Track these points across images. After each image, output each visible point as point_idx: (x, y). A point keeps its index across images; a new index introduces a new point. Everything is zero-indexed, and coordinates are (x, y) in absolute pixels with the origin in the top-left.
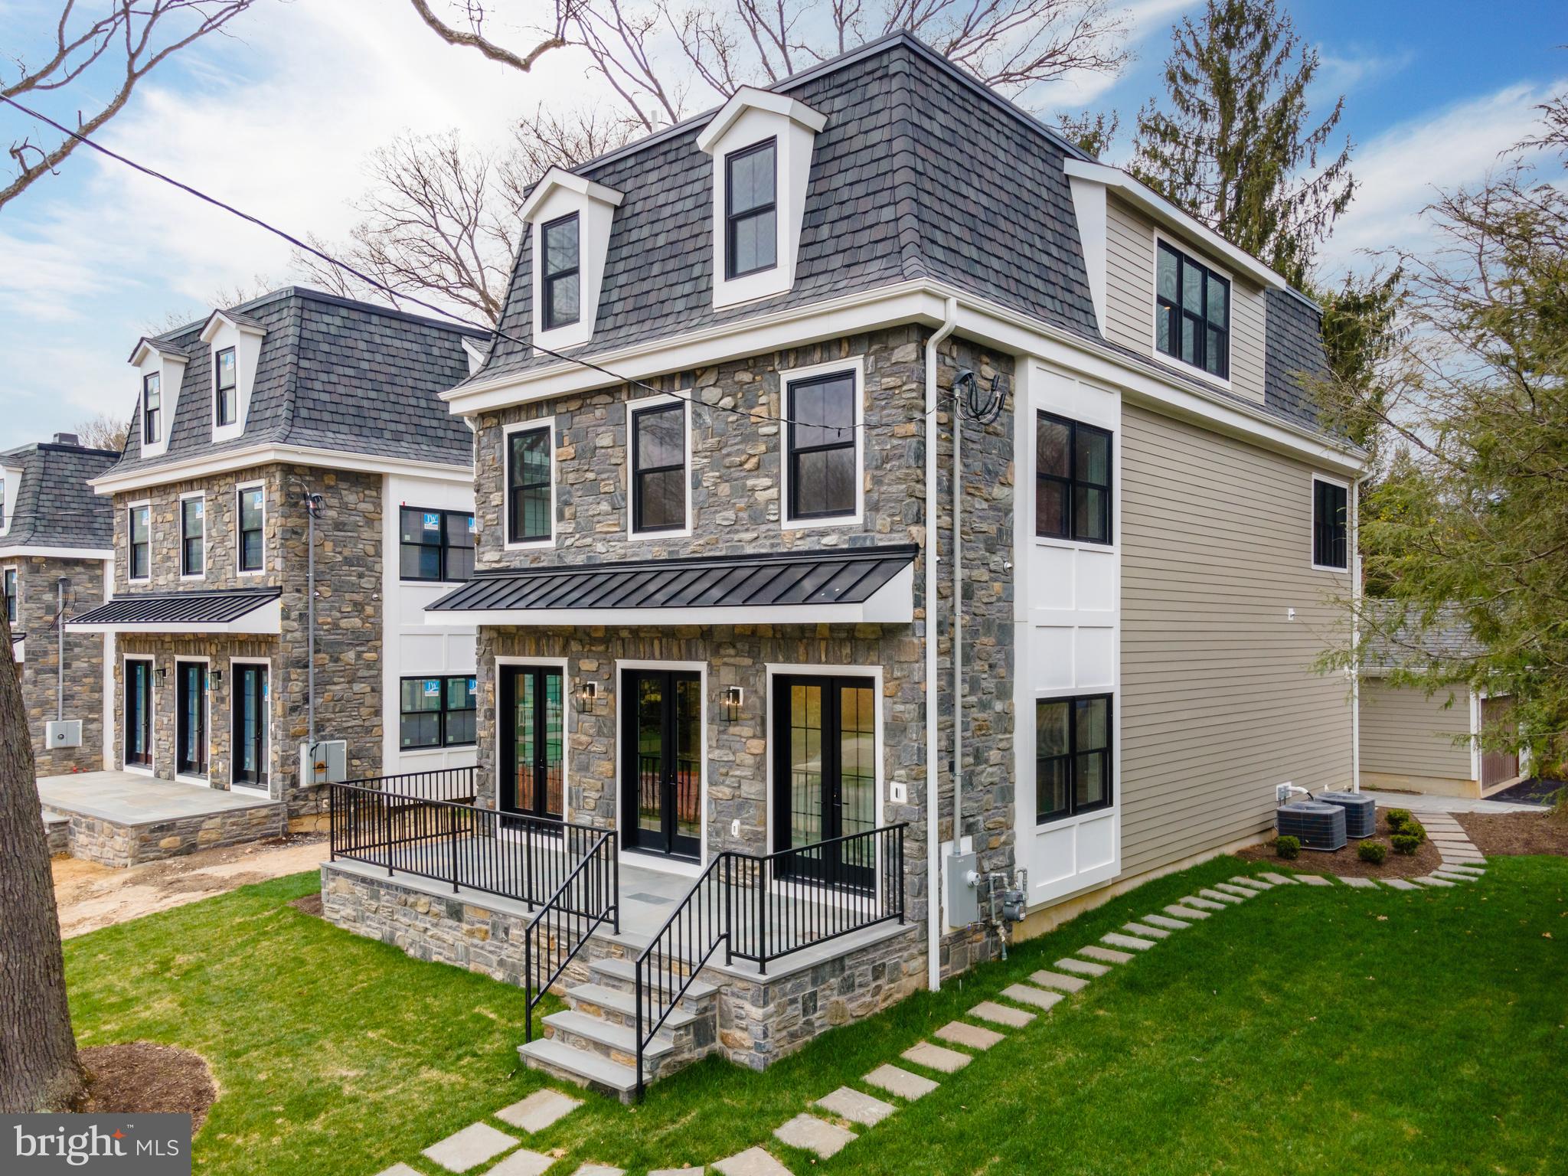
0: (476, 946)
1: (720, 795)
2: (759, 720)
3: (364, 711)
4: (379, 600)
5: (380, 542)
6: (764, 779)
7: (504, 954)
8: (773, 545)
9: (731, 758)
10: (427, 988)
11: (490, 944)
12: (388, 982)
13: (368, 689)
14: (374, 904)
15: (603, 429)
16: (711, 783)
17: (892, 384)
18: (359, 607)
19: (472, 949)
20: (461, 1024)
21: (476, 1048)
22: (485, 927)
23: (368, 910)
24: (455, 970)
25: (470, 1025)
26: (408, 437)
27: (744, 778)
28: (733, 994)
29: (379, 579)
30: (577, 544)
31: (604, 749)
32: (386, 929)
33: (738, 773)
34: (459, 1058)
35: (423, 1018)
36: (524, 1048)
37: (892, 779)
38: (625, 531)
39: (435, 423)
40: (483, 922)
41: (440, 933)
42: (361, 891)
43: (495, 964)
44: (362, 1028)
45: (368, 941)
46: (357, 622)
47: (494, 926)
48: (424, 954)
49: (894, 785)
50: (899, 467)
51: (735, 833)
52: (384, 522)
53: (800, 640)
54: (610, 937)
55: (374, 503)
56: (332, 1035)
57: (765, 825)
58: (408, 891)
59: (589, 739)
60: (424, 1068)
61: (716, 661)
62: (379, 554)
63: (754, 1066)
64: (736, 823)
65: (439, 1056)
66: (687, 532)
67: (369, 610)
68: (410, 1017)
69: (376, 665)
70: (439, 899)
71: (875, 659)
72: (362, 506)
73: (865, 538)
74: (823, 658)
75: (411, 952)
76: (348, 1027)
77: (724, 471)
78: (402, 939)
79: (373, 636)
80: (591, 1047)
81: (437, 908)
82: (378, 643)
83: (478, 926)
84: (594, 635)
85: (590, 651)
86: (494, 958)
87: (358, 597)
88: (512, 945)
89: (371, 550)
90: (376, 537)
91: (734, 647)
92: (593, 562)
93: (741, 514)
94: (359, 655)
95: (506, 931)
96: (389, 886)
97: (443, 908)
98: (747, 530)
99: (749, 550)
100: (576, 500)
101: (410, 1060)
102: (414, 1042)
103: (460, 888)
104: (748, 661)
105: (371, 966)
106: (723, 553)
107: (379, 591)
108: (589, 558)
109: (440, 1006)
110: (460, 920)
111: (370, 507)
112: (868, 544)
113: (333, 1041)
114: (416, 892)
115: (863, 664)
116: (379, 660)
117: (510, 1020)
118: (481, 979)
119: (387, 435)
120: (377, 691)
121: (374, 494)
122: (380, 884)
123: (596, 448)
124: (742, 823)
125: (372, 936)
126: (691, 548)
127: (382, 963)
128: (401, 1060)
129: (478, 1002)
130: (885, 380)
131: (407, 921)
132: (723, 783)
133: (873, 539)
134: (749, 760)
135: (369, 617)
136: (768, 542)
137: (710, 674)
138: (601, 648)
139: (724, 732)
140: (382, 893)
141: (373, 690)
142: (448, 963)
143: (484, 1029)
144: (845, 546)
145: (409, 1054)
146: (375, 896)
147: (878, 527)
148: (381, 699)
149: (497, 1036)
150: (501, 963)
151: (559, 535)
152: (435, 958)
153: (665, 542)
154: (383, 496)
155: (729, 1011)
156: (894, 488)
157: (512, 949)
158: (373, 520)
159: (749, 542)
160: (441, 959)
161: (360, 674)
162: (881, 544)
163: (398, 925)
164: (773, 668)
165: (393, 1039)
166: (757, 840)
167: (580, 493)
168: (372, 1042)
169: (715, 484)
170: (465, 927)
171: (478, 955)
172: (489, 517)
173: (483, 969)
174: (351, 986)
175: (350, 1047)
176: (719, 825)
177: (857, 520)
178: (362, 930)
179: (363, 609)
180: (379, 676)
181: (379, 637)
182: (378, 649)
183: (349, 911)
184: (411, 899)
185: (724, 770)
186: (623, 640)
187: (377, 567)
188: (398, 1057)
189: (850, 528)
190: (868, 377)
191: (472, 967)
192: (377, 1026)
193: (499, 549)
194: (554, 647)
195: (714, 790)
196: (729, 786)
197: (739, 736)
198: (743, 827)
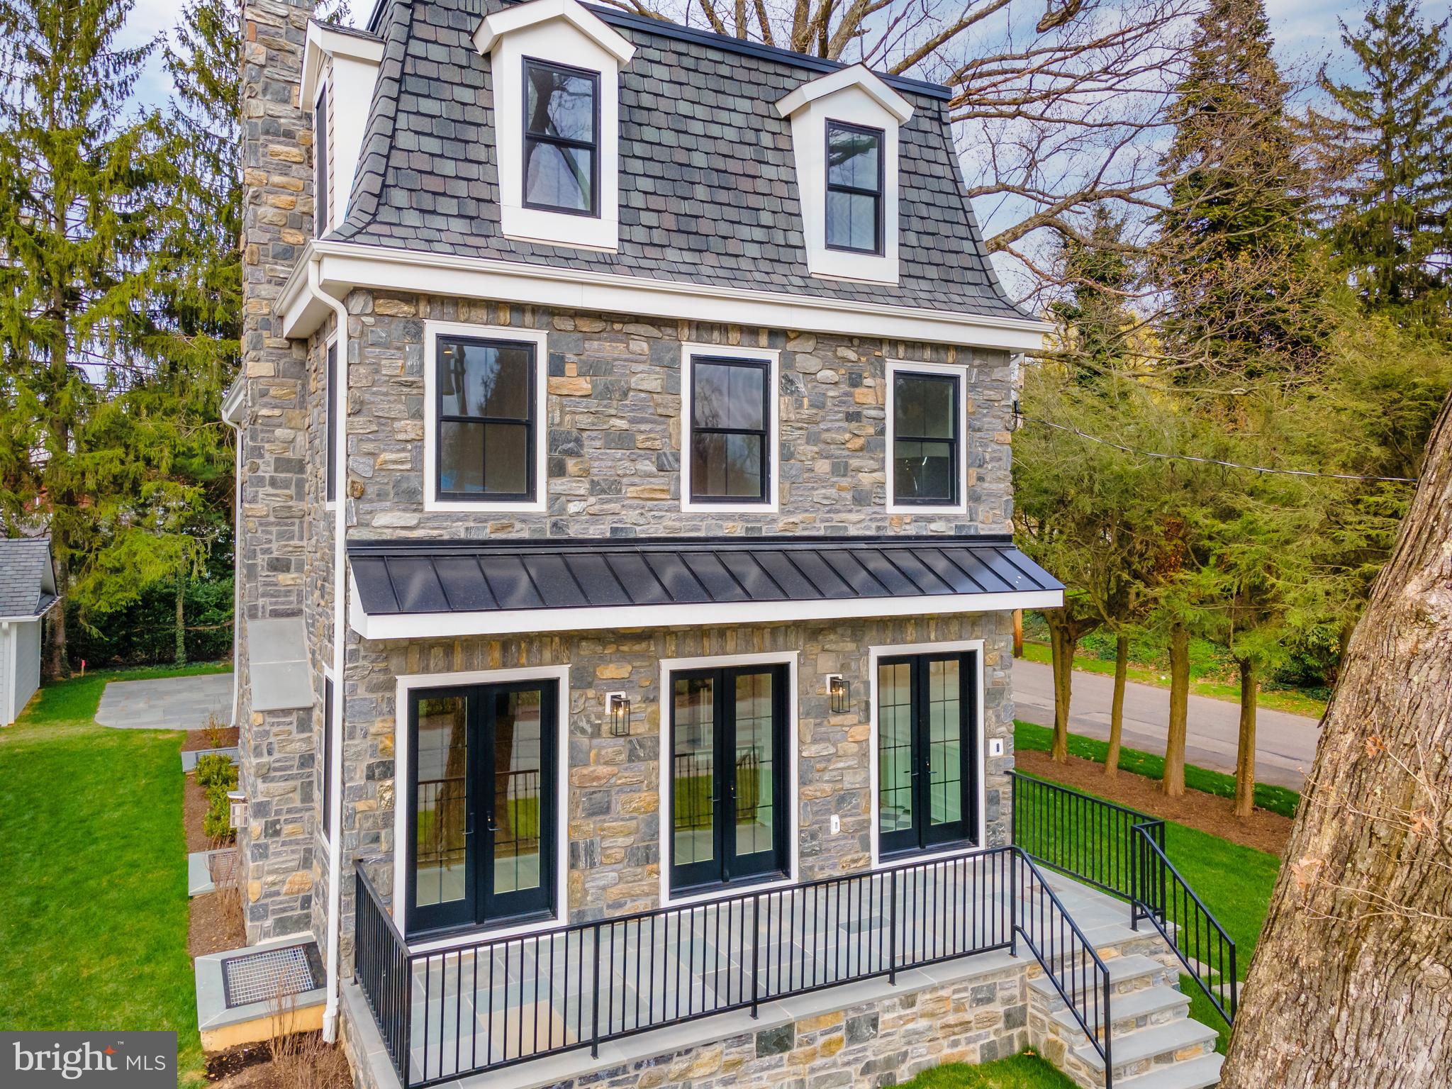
1: (817, 794)
2: (863, 705)
6: (869, 766)
8: (879, 528)
9: (832, 750)
15: (641, 367)
16: (804, 785)
17: (993, 397)
27: (849, 768)
30: (593, 510)
31: (640, 777)
33: (841, 765)
37: (993, 736)
38: (678, 498)
40: (832, 1031)
47: (852, 1026)
49: (993, 743)
50: (1000, 469)
51: (835, 830)
64: (835, 819)
66: (773, 507)
73: (969, 527)
77: (822, 446)
92: (623, 536)
93: (843, 494)
98: (850, 511)
99: (853, 532)
100: (587, 450)
104: (851, 646)
106: (821, 533)
108: (614, 530)
112: (972, 532)
123: (629, 389)
124: (841, 817)
126: (781, 525)
130: (986, 392)
133: (976, 528)
134: (854, 749)
136: (874, 525)
137: (801, 664)
139: (820, 724)
144: (952, 533)
147: (981, 518)
153: (742, 517)
156: (994, 486)
159: (857, 523)
162: (982, 533)
164: (876, 651)
167: (598, 444)
169: (813, 459)
177: (961, 509)
184: (677, 1067)
185: (821, 766)
189: (956, 517)
190: (972, 387)
193: (415, 511)
194: (541, 652)
195: (809, 790)
196: (827, 781)
197: (842, 726)
198: (845, 820)
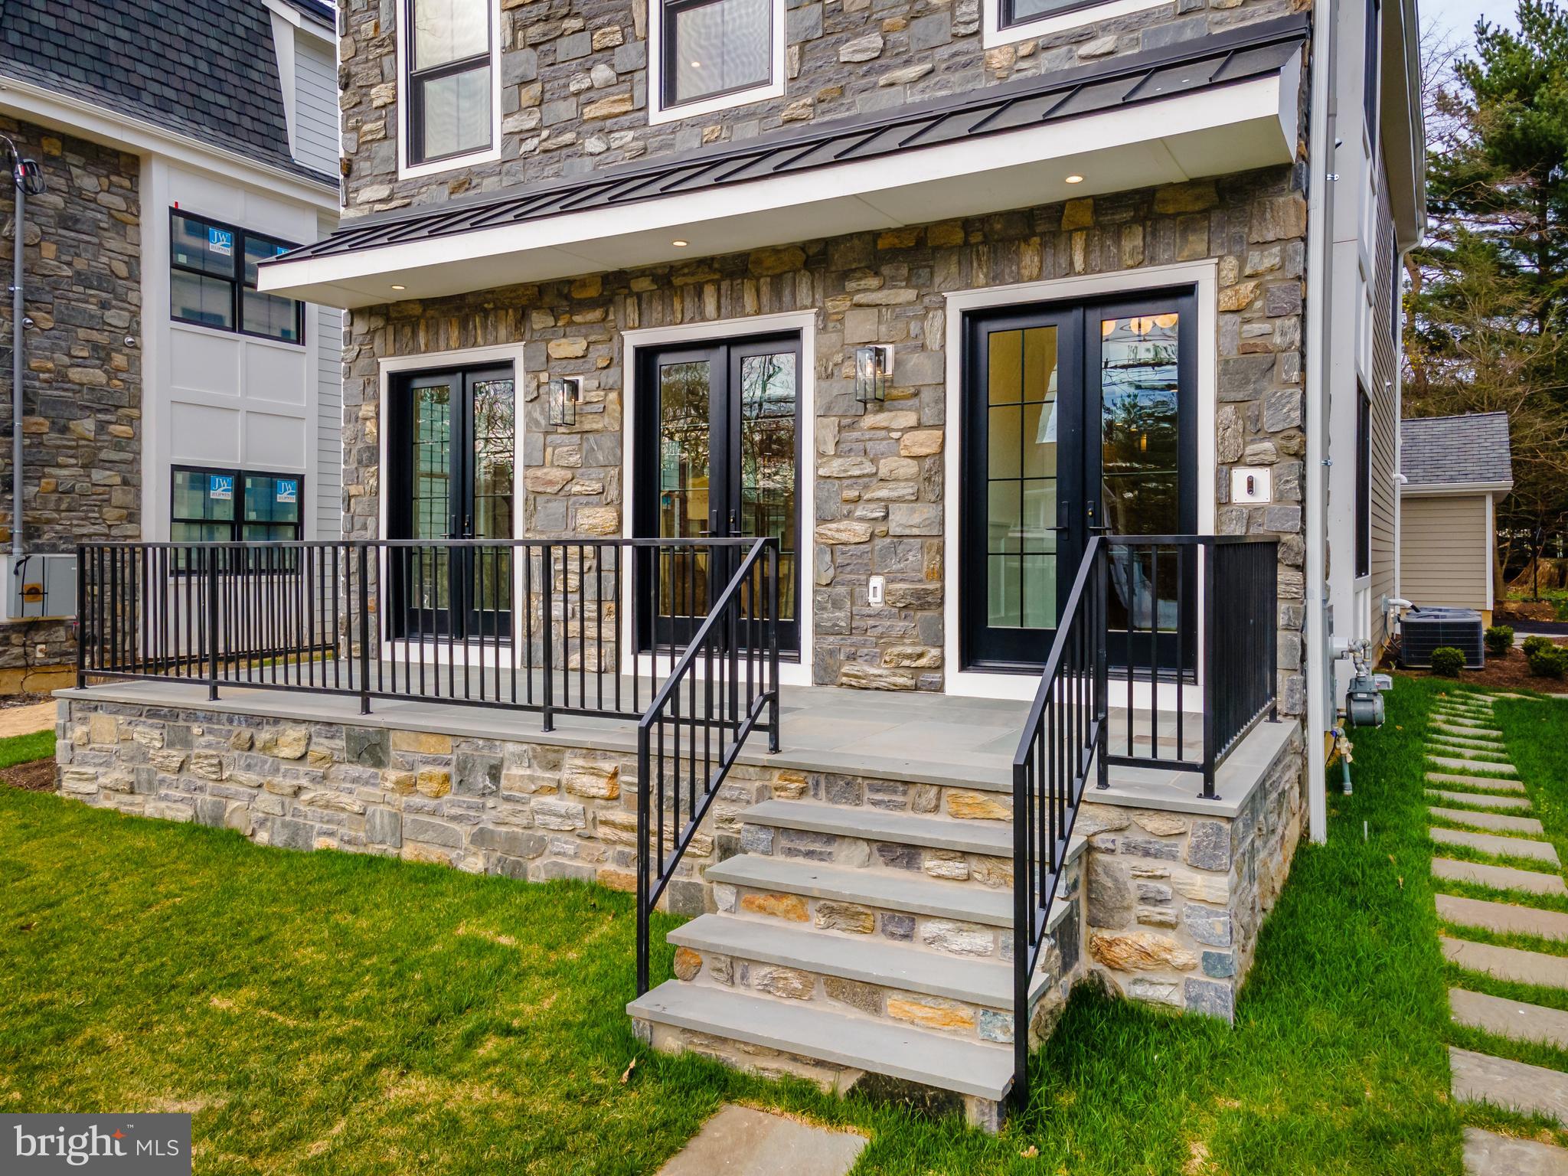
0: (419, 810)
1: (844, 537)
2: (929, 396)
3: (110, 514)
4: (136, 347)
5: (137, 258)
6: (941, 498)
7: (487, 820)
8: (967, 83)
9: (869, 468)
10: (328, 898)
11: (453, 801)
12: (232, 893)
13: (118, 480)
14: (177, 756)
16: (821, 520)
18: (102, 354)
19: (408, 818)
20: (436, 961)
21: (501, 1011)
22: (445, 770)
23: (163, 768)
24: (372, 861)
25: (462, 962)
26: (181, 110)
27: (900, 500)
28: (1130, 849)
29: (135, 314)
30: (548, 145)
31: (597, 486)
32: (205, 799)
33: (883, 493)
34: (471, 1040)
35: (344, 956)
36: (641, 1007)
37: (1238, 462)
38: (645, 108)
39: (223, 100)
40: (435, 761)
41: (330, 795)
42: (147, 735)
43: (465, 841)
44: (195, 991)
45: (163, 825)
46: (98, 376)
47: (463, 767)
48: (293, 838)
49: (1240, 476)
51: (876, 599)
52: (143, 230)
53: (1026, 239)
54: (766, 757)
55: (126, 198)
56: (117, 1013)
57: (942, 577)
58: (257, 720)
59: (569, 474)
60: (387, 1075)
61: (836, 304)
62: (134, 277)
63: (1205, 1009)
64: (877, 581)
65: (417, 1041)
66: (778, 89)
67: (119, 360)
68: (307, 955)
69: (131, 444)
70: (330, 726)
71: (1202, 247)
72: (104, 198)
73: (1182, 27)
74: (1079, 264)
75: (263, 838)
76: (158, 991)
78: (236, 816)
79: (125, 401)
80: (820, 990)
81: (321, 746)
82: (134, 412)
83: (425, 769)
84: (578, 295)
85: (571, 323)
86: (464, 831)
87: (102, 338)
88: (507, 799)
89: (122, 269)
90: (130, 250)
91: (877, 274)
92: (577, 171)
93: (894, 37)
94: (102, 426)
95: (495, 772)
96: (211, 716)
97: (340, 743)
98: (907, 63)
99: (912, 96)
100: (542, 72)
101: (341, 1056)
102: (341, 1010)
103: (375, 703)
104: (910, 294)
105: (181, 866)
106: (853, 113)
107: (137, 333)
108: (569, 167)
109: (374, 928)
110: (379, 763)
111: (118, 202)
113: (124, 1026)
114: (277, 720)
115: (1171, 261)
116: (136, 437)
117: (550, 947)
118: (432, 875)
119: (147, 99)
120: (131, 482)
121: (127, 183)
122: (192, 714)
124: (889, 581)
125: (169, 815)
127: (207, 861)
128: (320, 1059)
129: (454, 919)
131: (253, 777)
132: (848, 516)
134: (911, 468)
135: (118, 370)
136: (957, 79)
137: (821, 330)
138: (597, 314)
139: (852, 426)
140: (196, 730)
141: (125, 482)
142: (350, 849)
143: (499, 971)
145: (338, 1041)
146: (184, 741)
148: (138, 496)
149: (536, 983)
150: (481, 838)
151: (508, 135)
152: (319, 843)
153: (730, 113)
154: (142, 189)
155: (1120, 888)
157: (508, 807)
158: (125, 224)
159: (911, 83)
160: (333, 844)
161: (103, 455)
163: (232, 787)
164: (960, 301)
165: (283, 1007)
166: (922, 607)
168: (228, 1020)
170: (393, 775)
171: (425, 827)
172: (366, 128)
173: (434, 855)
174: (146, 905)
175: (172, 1037)
176: (841, 590)
178: (151, 808)
179: (108, 358)
180: (135, 461)
181: (136, 402)
182: (134, 421)
183: (119, 775)
184: (264, 735)
185: (853, 494)
186: (639, 296)
187: (132, 297)
188: (307, 1051)
191: (408, 853)
192: (234, 982)
193: (390, 181)
194: (496, 328)
195: (831, 529)
196: (861, 519)
197: (888, 429)
198: (893, 586)
